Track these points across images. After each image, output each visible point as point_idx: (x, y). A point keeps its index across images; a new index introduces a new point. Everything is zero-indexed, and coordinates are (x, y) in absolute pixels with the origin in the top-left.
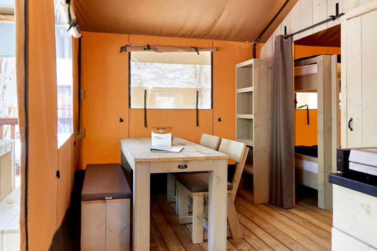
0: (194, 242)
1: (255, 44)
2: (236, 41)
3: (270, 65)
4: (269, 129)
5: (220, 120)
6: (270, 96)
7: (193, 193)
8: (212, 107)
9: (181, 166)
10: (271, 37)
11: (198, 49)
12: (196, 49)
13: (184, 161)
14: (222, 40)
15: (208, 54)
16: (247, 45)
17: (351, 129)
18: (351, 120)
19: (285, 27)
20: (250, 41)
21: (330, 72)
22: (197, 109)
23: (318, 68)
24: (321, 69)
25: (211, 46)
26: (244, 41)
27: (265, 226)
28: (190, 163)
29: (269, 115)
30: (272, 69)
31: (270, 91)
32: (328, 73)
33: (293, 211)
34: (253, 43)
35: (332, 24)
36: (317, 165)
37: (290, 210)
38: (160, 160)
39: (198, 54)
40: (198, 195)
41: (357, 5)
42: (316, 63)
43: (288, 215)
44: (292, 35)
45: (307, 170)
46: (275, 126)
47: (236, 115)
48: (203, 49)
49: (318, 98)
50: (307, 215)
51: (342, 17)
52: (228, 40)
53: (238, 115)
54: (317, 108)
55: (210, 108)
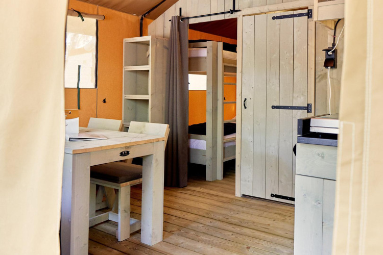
0: (120, 240)
1: (142, 19)
2: (123, 12)
3: (166, 44)
4: (164, 109)
5: (104, 101)
6: (165, 76)
7: (121, 184)
8: (96, 86)
9: (123, 153)
10: (163, 14)
11: (82, 14)
12: (80, 14)
13: (127, 147)
14: (109, 8)
15: (93, 21)
16: (134, 19)
17: (245, 107)
18: (245, 100)
19: (180, 9)
20: (138, 15)
21: (217, 57)
22: (78, 88)
23: (208, 52)
24: (211, 54)
25: (96, 13)
26: (132, 14)
27: (176, 206)
28: (132, 149)
29: (164, 95)
30: (168, 49)
31: (165, 71)
32: (215, 57)
33: (189, 188)
34: (140, 17)
35: (229, 16)
36: (205, 142)
37: (186, 188)
38: (103, 149)
39: (83, 20)
40: (126, 185)
41: (251, 6)
42: (206, 47)
43: (187, 192)
44: (188, 18)
45: (194, 148)
46: (171, 107)
47: (123, 95)
48: (88, 15)
49: (207, 80)
50: (202, 189)
51: (238, 12)
52: (114, 9)
53: (126, 95)
54: (206, 89)
55: (94, 87)
